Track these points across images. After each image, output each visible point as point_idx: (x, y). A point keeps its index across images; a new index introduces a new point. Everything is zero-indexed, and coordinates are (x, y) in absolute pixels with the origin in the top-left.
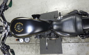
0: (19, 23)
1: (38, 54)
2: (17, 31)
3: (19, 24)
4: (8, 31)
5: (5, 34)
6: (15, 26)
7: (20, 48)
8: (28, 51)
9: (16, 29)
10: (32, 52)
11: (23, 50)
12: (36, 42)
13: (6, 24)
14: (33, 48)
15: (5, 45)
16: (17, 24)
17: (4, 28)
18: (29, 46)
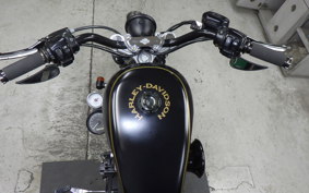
0: (168, 104)
1: (46, 153)
2: (134, 93)
3: (164, 100)
4: (135, 54)
5: (122, 43)
6: (155, 87)
7: (76, 85)
8: (62, 115)
9: (144, 89)
10: (56, 127)
11: (67, 94)
12: (93, 144)
13: (164, 46)
14: (69, 133)
15: (76, 49)
16: (165, 94)
17: (145, 41)
18: (78, 115)
